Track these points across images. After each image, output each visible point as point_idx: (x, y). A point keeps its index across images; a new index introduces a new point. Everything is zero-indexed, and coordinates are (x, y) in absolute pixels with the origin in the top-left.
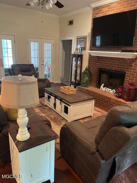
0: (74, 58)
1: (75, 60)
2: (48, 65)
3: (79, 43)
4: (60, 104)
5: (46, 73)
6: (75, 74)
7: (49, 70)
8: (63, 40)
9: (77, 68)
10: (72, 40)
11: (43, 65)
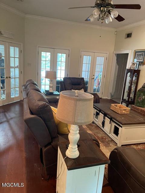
0: (129, 74)
1: (130, 76)
2: (98, 79)
3: (137, 57)
4: (110, 123)
5: (95, 87)
6: (128, 91)
7: (99, 84)
8: (117, 54)
9: (131, 85)
10: (128, 54)
11: (93, 79)
